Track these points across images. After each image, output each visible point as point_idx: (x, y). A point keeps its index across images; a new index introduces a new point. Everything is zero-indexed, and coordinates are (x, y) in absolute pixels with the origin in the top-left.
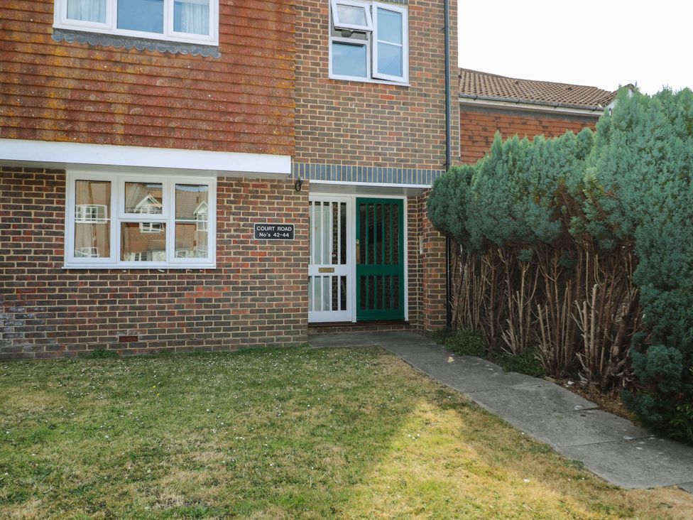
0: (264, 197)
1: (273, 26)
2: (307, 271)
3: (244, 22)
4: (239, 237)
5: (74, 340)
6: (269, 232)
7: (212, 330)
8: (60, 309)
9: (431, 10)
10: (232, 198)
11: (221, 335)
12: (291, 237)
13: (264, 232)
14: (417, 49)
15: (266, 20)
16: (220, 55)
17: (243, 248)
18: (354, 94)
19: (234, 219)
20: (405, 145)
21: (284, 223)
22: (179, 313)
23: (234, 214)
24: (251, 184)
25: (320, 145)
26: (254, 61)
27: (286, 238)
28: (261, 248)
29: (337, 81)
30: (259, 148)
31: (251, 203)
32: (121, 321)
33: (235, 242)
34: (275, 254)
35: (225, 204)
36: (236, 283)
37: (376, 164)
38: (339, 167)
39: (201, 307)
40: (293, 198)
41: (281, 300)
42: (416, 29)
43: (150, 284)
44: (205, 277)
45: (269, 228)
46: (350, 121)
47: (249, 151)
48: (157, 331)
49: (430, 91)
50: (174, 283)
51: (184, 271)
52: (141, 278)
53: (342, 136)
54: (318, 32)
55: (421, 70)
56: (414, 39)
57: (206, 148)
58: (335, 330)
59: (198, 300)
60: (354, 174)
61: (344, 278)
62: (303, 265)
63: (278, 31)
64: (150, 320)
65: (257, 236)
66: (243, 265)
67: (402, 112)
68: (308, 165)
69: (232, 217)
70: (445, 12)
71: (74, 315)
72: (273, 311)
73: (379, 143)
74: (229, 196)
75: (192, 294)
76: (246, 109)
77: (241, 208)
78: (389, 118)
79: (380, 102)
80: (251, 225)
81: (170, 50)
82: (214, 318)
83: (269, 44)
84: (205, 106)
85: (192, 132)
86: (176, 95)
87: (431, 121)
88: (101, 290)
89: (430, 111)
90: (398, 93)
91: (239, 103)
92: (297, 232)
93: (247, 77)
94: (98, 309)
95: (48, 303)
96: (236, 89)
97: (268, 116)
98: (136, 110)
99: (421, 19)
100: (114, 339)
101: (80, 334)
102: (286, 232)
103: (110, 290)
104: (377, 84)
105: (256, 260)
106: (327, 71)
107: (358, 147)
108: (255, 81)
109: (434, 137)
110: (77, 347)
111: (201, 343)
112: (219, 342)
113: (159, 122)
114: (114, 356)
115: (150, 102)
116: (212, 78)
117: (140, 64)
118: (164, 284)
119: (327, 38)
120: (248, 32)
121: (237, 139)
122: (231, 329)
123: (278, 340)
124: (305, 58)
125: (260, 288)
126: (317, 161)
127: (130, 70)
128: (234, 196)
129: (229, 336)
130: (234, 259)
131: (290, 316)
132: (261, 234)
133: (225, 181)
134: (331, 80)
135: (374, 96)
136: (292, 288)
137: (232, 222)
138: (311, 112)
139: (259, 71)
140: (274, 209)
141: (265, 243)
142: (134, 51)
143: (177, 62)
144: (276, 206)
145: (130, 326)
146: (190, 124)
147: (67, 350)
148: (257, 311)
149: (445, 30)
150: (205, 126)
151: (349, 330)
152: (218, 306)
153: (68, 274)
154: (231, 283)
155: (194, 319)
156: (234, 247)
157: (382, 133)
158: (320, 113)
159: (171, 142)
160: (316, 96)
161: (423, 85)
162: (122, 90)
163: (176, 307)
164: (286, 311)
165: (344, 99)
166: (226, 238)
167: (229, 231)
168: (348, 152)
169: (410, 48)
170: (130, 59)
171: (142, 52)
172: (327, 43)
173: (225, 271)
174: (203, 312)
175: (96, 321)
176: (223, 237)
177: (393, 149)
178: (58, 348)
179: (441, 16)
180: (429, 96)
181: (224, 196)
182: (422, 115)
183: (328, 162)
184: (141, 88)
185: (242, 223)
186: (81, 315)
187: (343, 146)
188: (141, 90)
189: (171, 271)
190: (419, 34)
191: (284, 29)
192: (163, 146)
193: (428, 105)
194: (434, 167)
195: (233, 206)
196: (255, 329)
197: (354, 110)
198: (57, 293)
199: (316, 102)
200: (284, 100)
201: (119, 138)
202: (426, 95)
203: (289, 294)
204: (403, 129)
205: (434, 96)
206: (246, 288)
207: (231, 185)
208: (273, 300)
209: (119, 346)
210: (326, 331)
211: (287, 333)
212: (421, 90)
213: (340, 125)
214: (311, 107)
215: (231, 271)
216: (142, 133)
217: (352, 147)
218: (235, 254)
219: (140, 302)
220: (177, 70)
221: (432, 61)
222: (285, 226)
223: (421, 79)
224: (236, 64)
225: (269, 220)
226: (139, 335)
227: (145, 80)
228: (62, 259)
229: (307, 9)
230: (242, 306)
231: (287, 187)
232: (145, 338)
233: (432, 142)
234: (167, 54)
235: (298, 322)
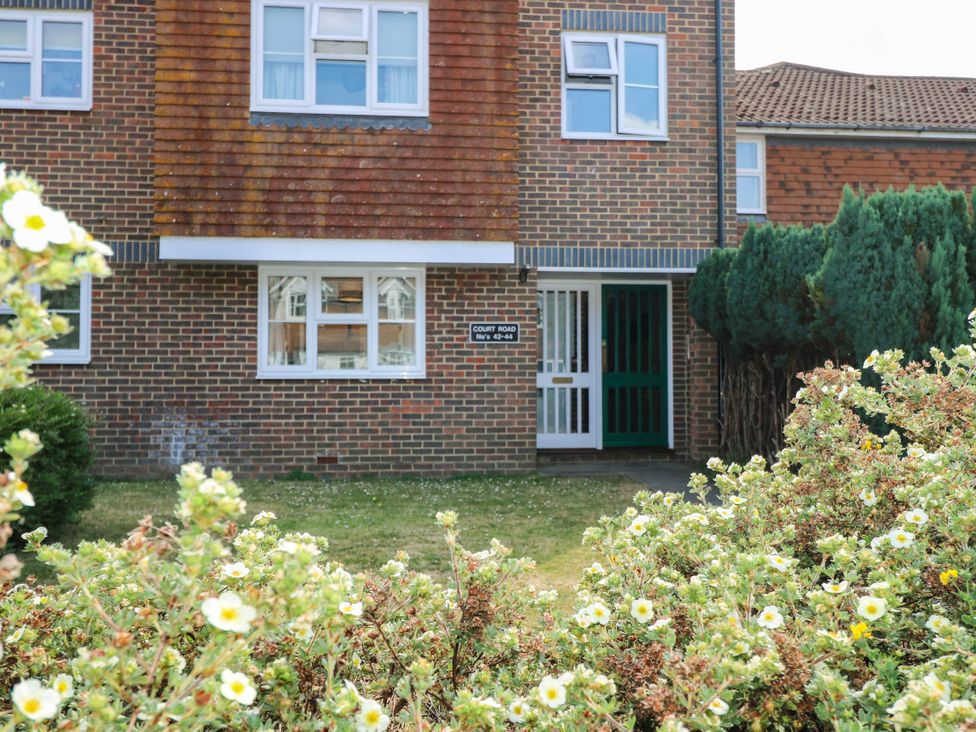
0: (482, 291)
1: (491, 86)
2: (534, 381)
3: (458, 85)
4: (452, 339)
5: (269, 460)
6: (488, 333)
7: (421, 451)
8: (255, 425)
9: (697, 37)
10: (444, 293)
11: (432, 459)
12: (515, 339)
13: (483, 333)
14: (678, 90)
15: (483, 80)
16: (430, 126)
17: (458, 353)
18: (594, 156)
19: (447, 318)
20: (662, 217)
21: (507, 322)
22: (384, 430)
23: (446, 312)
24: (466, 274)
25: (551, 223)
26: (470, 131)
27: (509, 340)
28: (478, 353)
29: (572, 141)
30: (475, 233)
31: (467, 298)
32: (320, 438)
33: (447, 346)
34: (496, 360)
35: (436, 300)
36: (450, 396)
37: (623, 244)
38: (575, 250)
39: (408, 424)
40: (517, 291)
41: (503, 416)
42: (677, 64)
43: (351, 396)
44: (413, 388)
45: (488, 329)
46: (590, 190)
47: (465, 238)
48: (359, 452)
49: (697, 144)
50: (378, 396)
51: (388, 381)
52: (341, 389)
53: (579, 210)
54: (548, 80)
55: (684, 117)
56: (675, 77)
57: (415, 238)
58: (573, 458)
59: (405, 416)
60: (595, 258)
61: (585, 392)
62: (530, 374)
63: (498, 92)
64: (351, 438)
65: (474, 338)
66: (458, 374)
67: (657, 175)
68: (535, 250)
69: (443, 316)
70: (717, 38)
71: (268, 431)
72: (494, 430)
73: (628, 217)
74: (440, 290)
75: (399, 409)
76: (461, 189)
77: (454, 305)
78: (640, 184)
79: (629, 163)
80: (467, 326)
81: (373, 125)
82: (423, 437)
83: (487, 109)
84: (412, 187)
85: (400, 220)
86: (381, 177)
87: (698, 184)
88: (298, 403)
89: (697, 171)
90: (652, 150)
91: (453, 183)
92: (523, 333)
93: (462, 151)
94: (295, 424)
95: (242, 417)
96: (449, 166)
97: (487, 195)
98: (338, 198)
99: (684, 50)
100: (312, 460)
101: (275, 453)
102: (509, 333)
103: (306, 403)
104: (624, 142)
105: (472, 367)
106: (559, 128)
107: (600, 223)
108: (470, 154)
109: (701, 205)
110: (273, 467)
111: (408, 467)
112: (430, 467)
113: (362, 210)
114: (312, 478)
115: (353, 187)
116: (421, 155)
117: (342, 145)
118: (366, 396)
119: (559, 87)
120: (463, 97)
121: (451, 225)
122: (443, 452)
123: (500, 465)
124: (532, 114)
125: (477, 402)
126: (547, 243)
127: (331, 152)
128: (446, 290)
129: (441, 459)
130: (446, 367)
131: (514, 437)
132: (478, 336)
133: (435, 272)
134: (564, 140)
135: (619, 157)
136: (517, 402)
137: (443, 321)
138: (539, 182)
139: (475, 142)
140: (494, 305)
141: (483, 346)
142: (334, 130)
143: (382, 140)
144: (496, 301)
145: (328, 445)
146: (397, 211)
147: (261, 471)
148: (475, 430)
149: (716, 61)
150: (414, 212)
151: (592, 459)
152: (428, 424)
153: (262, 385)
154: (443, 396)
155: (401, 438)
156: (447, 353)
157: (631, 204)
158: (551, 182)
159: (376, 232)
160: (546, 162)
161: (687, 137)
162: (323, 176)
163: (380, 424)
164: (509, 430)
165: (582, 163)
166: (436, 342)
167: (441, 332)
168: (587, 230)
169: (670, 90)
170: (331, 139)
171: (343, 131)
172: (559, 94)
173: (437, 381)
174: (411, 431)
175: (292, 439)
176: (433, 339)
177: (646, 224)
178: (252, 468)
179: (711, 44)
180: (695, 151)
181: (434, 290)
182: (686, 177)
183: (561, 244)
184: (342, 172)
185: (455, 323)
186: (276, 432)
187: (581, 223)
188: (342, 175)
189: (374, 381)
190: (682, 70)
191: (505, 89)
192: (368, 236)
193: (693, 164)
194: (701, 245)
195: (445, 302)
196: (472, 451)
197: (594, 176)
198: (250, 406)
199: (545, 168)
200: (506, 175)
201: (319, 230)
202: (690, 151)
203: (513, 409)
204: (660, 197)
205: (703, 151)
206: (461, 402)
207: (443, 277)
208: (494, 416)
209: (317, 468)
210: (562, 459)
211: (510, 458)
212: (684, 144)
213: (576, 196)
214: (540, 175)
215: (443, 381)
216: (344, 223)
217: (592, 223)
218: (448, 360)
219: (340, 417)
220: (381, 149)
221: (699, 104)
222: (508, 325)
223: (684, 130)
224: (448, 136)
225: (489, 319)
226: (340, 456)
227: (347, 163)
228: (255, 367)
229: (533, 52)
230: (456, 423)
231: (511, 277)
232: (345, 459)
233: (699, 211)
234: (371, 132)
235: (524, 444)
